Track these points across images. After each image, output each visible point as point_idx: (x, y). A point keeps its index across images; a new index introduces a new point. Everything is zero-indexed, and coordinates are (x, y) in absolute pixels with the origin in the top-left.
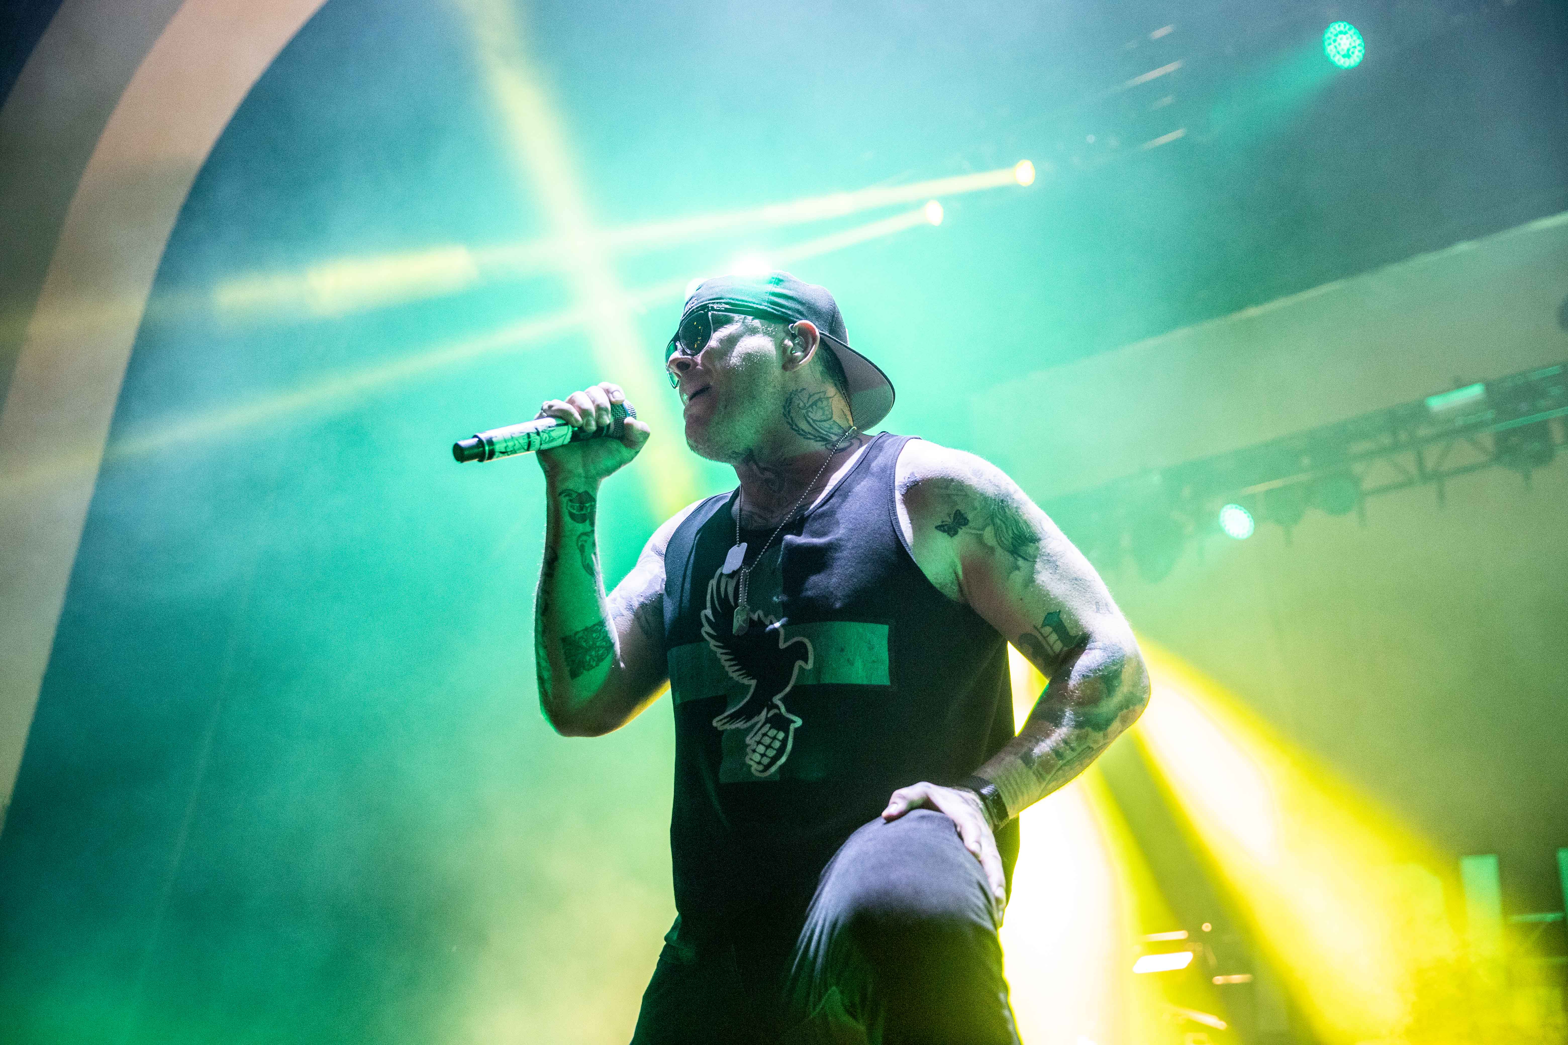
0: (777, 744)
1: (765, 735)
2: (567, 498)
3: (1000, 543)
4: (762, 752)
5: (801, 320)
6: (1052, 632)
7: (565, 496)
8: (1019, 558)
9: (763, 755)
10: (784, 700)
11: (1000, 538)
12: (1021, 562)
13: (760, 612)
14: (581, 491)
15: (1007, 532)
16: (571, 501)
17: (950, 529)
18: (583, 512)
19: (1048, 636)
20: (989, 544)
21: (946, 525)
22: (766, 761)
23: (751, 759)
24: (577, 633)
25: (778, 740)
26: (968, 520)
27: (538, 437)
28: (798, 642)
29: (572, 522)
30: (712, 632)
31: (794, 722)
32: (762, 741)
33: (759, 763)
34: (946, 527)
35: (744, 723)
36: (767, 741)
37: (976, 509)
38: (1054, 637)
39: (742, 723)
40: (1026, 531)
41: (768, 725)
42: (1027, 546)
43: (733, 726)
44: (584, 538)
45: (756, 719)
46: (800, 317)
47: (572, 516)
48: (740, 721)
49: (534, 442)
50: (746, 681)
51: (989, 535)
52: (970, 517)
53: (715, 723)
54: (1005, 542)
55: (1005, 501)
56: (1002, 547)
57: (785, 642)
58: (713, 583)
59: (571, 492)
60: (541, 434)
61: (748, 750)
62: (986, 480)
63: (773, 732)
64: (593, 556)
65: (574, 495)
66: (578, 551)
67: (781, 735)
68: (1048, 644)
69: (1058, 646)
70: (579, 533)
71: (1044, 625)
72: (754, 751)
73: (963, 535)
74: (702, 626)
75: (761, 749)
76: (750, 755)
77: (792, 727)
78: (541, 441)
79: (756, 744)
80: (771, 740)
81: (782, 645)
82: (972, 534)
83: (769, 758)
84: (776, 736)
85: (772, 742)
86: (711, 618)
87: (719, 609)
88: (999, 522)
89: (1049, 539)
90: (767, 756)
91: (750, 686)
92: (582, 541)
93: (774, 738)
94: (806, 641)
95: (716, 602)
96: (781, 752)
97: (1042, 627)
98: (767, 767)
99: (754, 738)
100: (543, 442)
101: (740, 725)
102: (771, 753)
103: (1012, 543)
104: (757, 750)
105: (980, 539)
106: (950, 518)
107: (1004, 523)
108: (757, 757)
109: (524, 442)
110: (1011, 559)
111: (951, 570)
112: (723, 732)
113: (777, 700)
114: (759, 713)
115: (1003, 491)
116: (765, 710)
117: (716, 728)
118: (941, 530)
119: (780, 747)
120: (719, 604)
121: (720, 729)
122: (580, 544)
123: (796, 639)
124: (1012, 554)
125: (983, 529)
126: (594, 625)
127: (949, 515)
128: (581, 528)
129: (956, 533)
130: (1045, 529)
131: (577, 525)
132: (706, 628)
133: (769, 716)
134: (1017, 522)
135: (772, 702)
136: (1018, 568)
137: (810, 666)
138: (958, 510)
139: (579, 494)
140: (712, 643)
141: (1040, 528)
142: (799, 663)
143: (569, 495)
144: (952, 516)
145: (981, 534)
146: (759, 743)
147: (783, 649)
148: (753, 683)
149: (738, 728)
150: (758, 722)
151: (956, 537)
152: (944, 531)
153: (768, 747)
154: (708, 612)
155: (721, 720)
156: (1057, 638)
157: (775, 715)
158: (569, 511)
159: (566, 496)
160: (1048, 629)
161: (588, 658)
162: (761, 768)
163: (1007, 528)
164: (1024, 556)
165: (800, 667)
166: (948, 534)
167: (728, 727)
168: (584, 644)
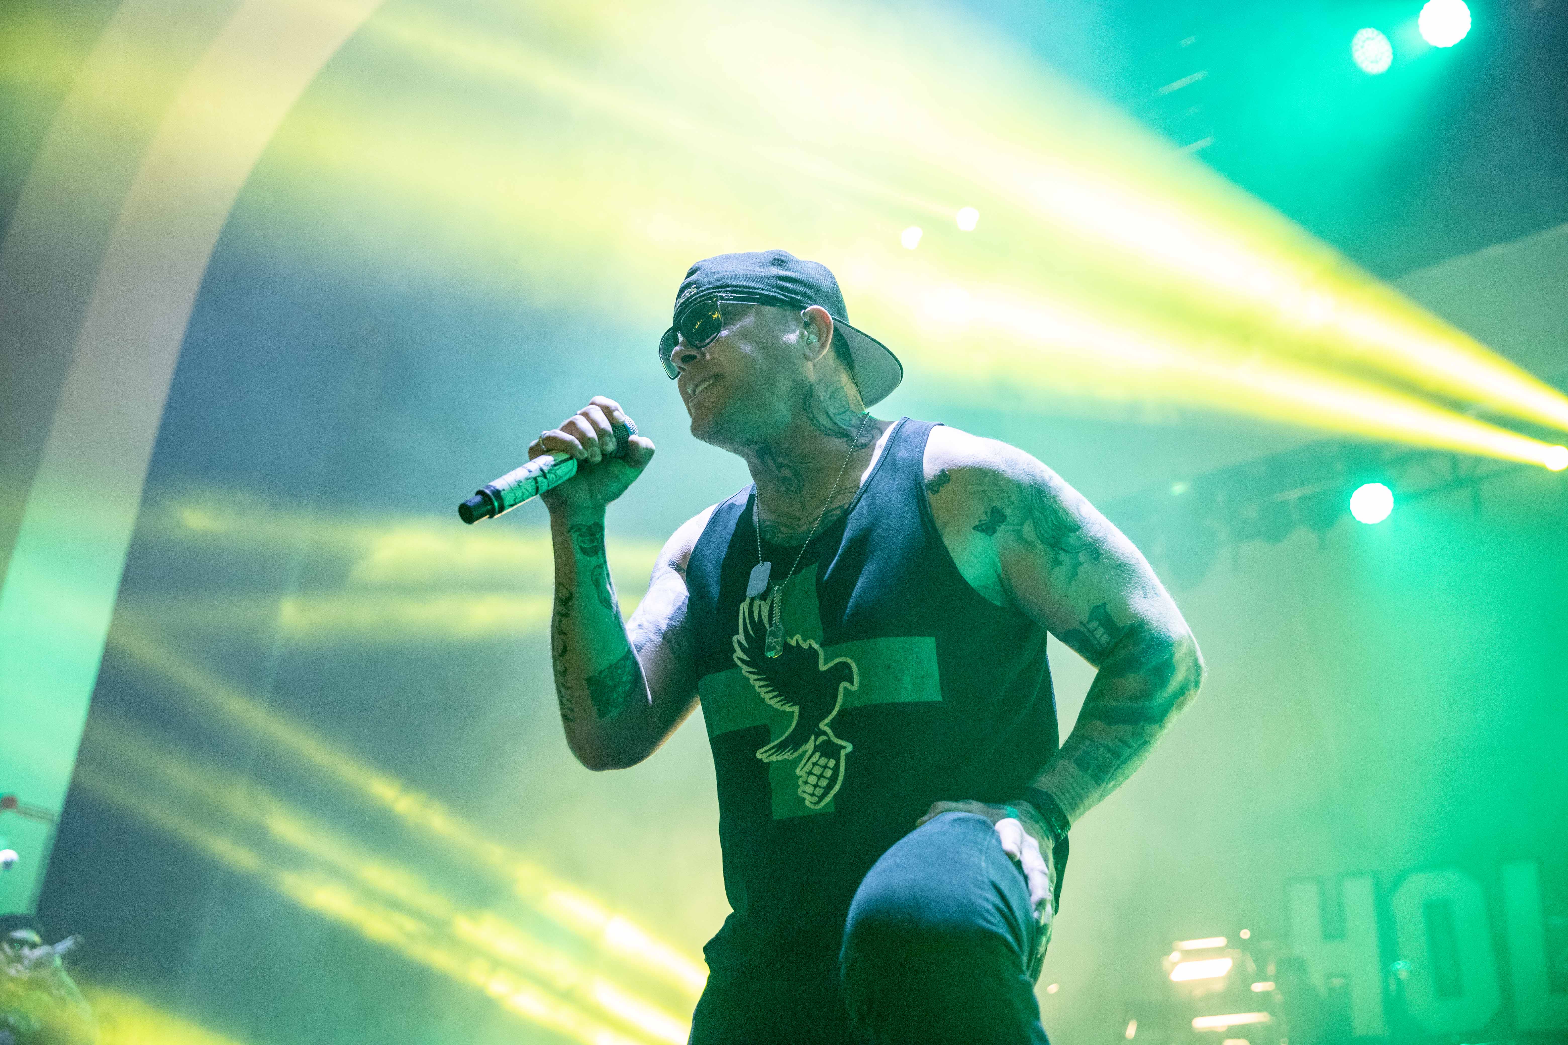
0: (829, 773)
1: (815, 764)
2: (578, 533)
3: (1040, 536)
4: (814, 783)
5: (811, 305)
6: (1098, 627)
7: (574, 532)
8: (1061, 552)
9: (816, 786)
10: (831, 725)
11: (1040, 531)
12: (1062, 556)
13: (798, 637)
14: (589, 524)
15: (1047, 523)
16: (581, 535)
17: (987, 528)
18: (594, 544)
19: (1094, 631)
20: (1028, 540)
21: (983, 524)
22: (819, 792)
23: (803, 792)
24: (601, 672)
25: (830, 768)
26: (1006, 517)
27: (545, 480)
28: (841, 662)
29: (585, 557)
30: (745, 657)
31: (844, 748)
32: (813, 771)
33: (813, 795)
34: (983, 527)
35: (791, 754)
36: (817, 770)
37: (1013, 503)
38: (1100, 632)
39: (789, 753)
40: (1066, 520)
41: (818, 754)
42: (1069, 536)
43: (781, 758)
44: (598, 571)
45: (804, 748)
46: (810, 302)
47: (584, 551)
48: (788, 751)
49: (542, 486)
50: (787, 708)
51: (1028, 530)
52: (1008, 512)
53: (759, 755)
54: (1046, 535)
55: (1042, 490)
56: (1042, 542)
57: (825, 664)
58: (744, 607)
59: (581, 527)
60: (548, 475)
61: (800, 782)
62: (1020, 470)
63: (823, 761)
64: (608, 587)
65: (584, 530)
66: (593, 587)
67: (832, 763)
68: (1095, 638)
69: (1105, 640)
70: (592, 568)
71: (1089, 621)
72: (806, 782)
73: (1003, 533)
74: (734, 651)
75: (813, 780)
76: (802, 787)
77: (843, 753)
78: (548, 483)
79: (807, 775)
80: (822, 769)
81: (823, 667)
82: (1011, 531)
83: (823, 788)
84: (826, 764)
85: (823, 772)
86: (745, 643)
87: (753, 635)
88: (1037, 513)
89: (1089, 525)
90: (820, 787)
91: (793, 712)
92: (596, 575)
93: (825, 767)
94: (849, 661)
95: (749, 627)
96: (833, 780)
97: (1088, 623)
98: (821, 798)
99: (804, 770)
100: (550, 483)
101: (788, 756)
102: (824, 783)
103: (1053, 535)
104: (809, 781)
105: (1019, 535)
106: (987, 516)
107: (1043, 514)
108: (810, 789)
109: (531, 487)
110: (1052, 553)
111: (992, 571)
112: (769, 764)
113: (823, 725)
114: (807, 741)
115: (1040, 481)
116: (813, 737)
117: (761, 760)
118: (978, 530)
119: (832, 775)
120: (752, 629)
121: (766, 761)
122: (594, 579)
123: (837, 661)
124: (1053, 548)
125: (1022, 524)
126: (618, 661)
127: (986, 513)
128: (593, 561)
129: (994, 531)
130: (1083, 515)
131: (589, 559)
132: (739, 654)
133: (818, 743)
134: (1056, 512)
135: (819, 729)
136: (1058, 562)
137: (856, 687)
138: (995, 507)
139: (590, 528)
140: (745, 669)
141: (1078, 515)
142: (844, 684)
143: (579, 530)
144: (989, 514)
145: (1020, 529)
146: (810, 773)
147: (824, 672)
148: (796, 709)
149: (785, 759)
150: (806, 752)
151: (995, 536)
152: (982, 531)
153: (820, 777)
154: (741, 637)
155: (766, 752)
156: (1104, 631)
157: (824, 742)
158: (581, 547)
159: (576, 531)
160: (1095, 624)
161: (615, 695)
162: (815, 799)
163: (1046, 520)
164: (1065, 548)
165: (845, 688)
166: (987, 534)
167: (774, 758)
168: (610, 683)
